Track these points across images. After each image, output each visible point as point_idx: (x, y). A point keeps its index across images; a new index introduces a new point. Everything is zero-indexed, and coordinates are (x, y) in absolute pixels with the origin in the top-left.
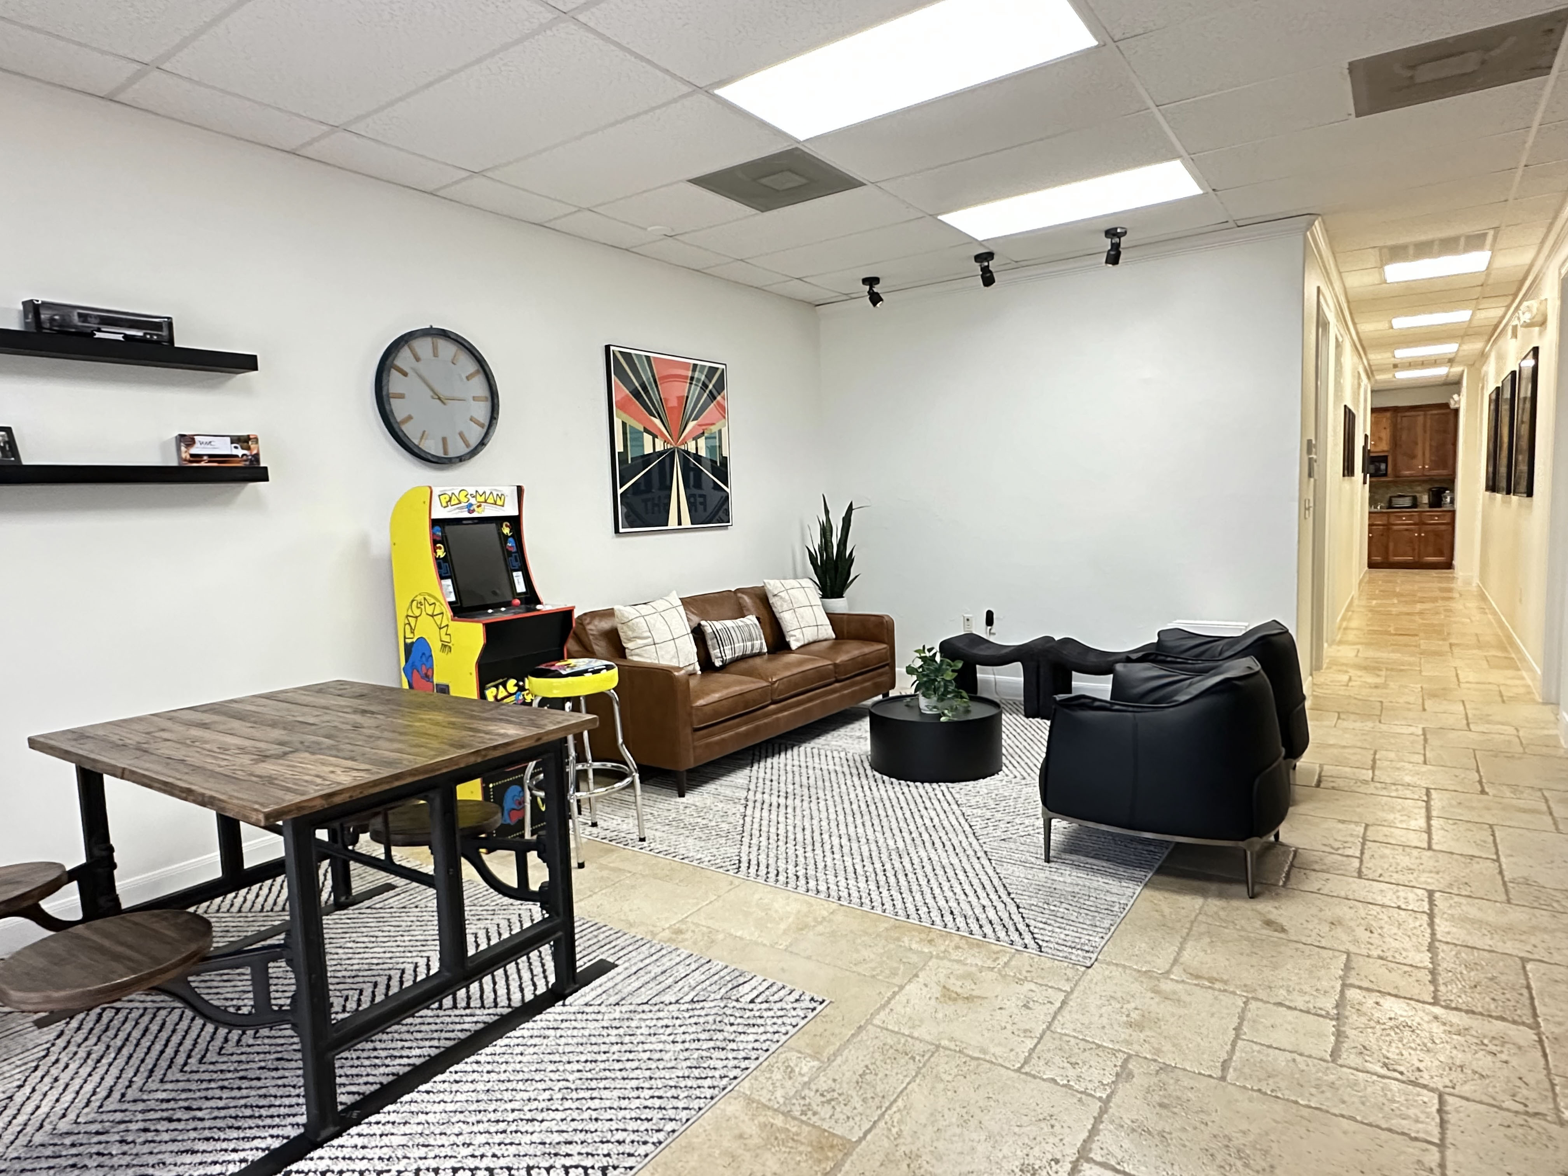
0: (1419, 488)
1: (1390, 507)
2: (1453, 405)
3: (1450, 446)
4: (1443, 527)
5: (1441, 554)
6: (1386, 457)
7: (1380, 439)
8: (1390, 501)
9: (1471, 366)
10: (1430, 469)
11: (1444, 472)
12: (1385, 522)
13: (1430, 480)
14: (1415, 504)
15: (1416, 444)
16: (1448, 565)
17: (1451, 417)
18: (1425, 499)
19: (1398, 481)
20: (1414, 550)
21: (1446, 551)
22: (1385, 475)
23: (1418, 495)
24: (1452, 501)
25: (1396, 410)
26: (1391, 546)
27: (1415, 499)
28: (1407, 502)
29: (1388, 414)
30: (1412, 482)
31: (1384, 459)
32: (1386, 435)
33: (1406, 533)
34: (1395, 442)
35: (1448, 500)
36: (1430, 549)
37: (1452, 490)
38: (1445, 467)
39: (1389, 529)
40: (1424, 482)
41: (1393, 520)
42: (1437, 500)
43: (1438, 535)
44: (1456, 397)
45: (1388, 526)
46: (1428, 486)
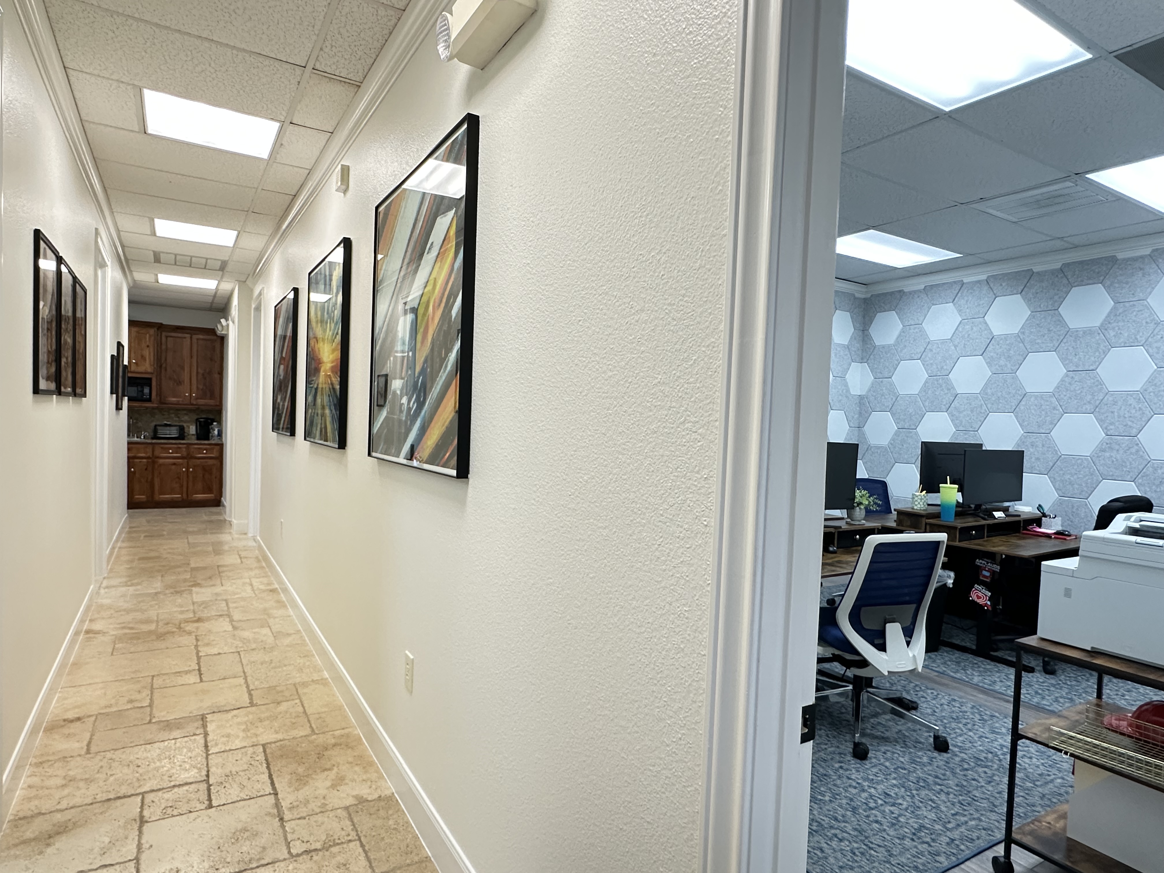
0: (186, 418)
1: (155, 437)
2: (220, 331)
3: (216, 376)
4: (210, 462)
5: (210, 491)
6: (150, 379)
7: (143, 357)
8: (155, 431)
9: (242, 283)
10: (197, 398)
11: (212, 402)
12: (149, 454)
13: (197, 410)
14: (182, 435)
15: (183, 368)
16: (217, 502)
17: (218, 345)
18: (192, 430)
19: (164, 407)
20: (181, 486)
21: (215, 487)
22: (149, 400)
23: (185, 425)
24: (220, 434)
25: (160, 327)
26: (157, 482)
27: (182, 429)
28: (174, 432)
29: (152, 331)
30: (178, 410)
31: (148, 382)
32: (148, 354)
33: (173, 467)
34: (160, 363)
35: (216, 432)
36: (199, 486)
37: (220, 422)
38: (212, 397)
39: (154, 462)
40: (190, 411)
41: (157, 452)
42: (204, 433)
43: (206, 470)
44: (223, 321)
45: (153, 460)
46: (195, 417)
